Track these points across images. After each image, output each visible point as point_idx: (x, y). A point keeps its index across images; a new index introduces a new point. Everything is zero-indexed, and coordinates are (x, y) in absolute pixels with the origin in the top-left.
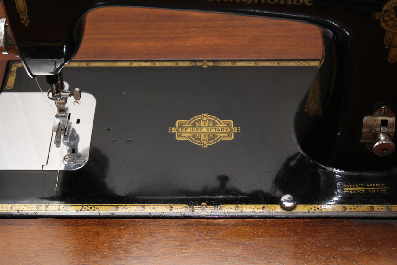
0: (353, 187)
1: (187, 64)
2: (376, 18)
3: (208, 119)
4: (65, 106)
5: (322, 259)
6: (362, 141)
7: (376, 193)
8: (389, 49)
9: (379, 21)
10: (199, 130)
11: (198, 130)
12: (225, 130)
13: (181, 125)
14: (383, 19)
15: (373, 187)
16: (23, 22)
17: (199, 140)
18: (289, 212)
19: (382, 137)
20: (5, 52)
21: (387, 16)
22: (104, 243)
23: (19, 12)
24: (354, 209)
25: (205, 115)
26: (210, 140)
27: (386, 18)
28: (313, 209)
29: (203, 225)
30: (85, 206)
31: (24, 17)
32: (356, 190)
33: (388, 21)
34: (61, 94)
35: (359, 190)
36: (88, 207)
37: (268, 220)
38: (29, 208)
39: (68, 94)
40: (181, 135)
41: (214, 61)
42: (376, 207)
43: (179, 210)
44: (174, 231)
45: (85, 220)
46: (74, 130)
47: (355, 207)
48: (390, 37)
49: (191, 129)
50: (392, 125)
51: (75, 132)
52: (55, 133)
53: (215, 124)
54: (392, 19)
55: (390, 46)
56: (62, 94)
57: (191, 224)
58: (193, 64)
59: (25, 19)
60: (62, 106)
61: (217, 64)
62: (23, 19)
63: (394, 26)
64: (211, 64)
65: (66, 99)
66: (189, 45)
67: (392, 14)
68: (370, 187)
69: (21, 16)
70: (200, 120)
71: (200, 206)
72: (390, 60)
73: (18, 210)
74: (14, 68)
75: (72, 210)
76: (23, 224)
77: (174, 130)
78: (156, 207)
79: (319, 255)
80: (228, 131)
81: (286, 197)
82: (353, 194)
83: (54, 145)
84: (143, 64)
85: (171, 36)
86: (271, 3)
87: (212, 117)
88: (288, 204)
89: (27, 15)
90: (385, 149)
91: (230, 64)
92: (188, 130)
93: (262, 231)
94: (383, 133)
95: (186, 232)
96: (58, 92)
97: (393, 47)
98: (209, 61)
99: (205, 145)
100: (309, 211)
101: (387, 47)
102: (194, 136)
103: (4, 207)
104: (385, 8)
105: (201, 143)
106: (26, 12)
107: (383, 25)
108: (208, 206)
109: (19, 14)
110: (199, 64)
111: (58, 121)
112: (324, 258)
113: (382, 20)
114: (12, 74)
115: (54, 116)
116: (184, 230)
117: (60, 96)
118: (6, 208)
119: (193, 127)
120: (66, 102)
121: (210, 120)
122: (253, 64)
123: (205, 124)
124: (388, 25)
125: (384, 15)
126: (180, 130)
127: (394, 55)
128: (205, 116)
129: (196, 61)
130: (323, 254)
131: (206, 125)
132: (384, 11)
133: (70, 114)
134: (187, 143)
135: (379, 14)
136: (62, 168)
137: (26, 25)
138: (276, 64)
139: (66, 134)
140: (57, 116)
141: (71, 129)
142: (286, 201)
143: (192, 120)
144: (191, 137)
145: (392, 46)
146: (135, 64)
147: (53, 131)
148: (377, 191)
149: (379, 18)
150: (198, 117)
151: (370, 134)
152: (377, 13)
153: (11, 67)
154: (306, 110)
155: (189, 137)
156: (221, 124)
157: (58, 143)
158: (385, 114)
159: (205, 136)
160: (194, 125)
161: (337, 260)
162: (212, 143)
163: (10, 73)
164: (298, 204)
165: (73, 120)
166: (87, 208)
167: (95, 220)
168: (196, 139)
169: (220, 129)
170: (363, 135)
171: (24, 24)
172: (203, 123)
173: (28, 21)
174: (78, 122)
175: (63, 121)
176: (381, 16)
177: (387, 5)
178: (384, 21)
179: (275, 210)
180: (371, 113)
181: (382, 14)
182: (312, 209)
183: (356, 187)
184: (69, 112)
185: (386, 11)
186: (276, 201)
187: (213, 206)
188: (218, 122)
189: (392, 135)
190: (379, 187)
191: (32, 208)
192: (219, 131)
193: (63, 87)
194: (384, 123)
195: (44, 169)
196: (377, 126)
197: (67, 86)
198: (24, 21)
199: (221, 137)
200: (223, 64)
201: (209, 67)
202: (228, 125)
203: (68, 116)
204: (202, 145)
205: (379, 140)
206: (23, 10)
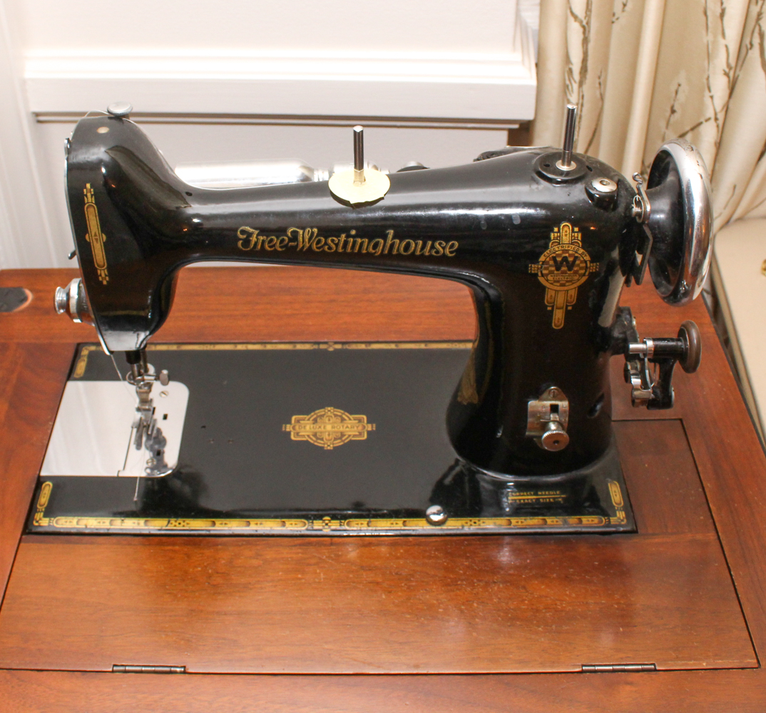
0: (520, 495)
1: (307, 347)
2: (533, 272)
3: (334, 414)
4: (148, 396)
5: (479, 585)
6: (527, 433)
7: (550, 503)
8: (552, 311)
9: (536, 275)
10: (322, 427)
11: (320, 427)
12: (355, 428)
13: (298, 421)
14: (541, 272)
15: (545, 495)
16: (100, 279)
17: (322, 439)
18: (438, 527)
19: (553, 426)
20: (77, 318)
21: (546, 269)
22: (196, 567)
23: (96, 266)
24: (522, 522)
25: (329, 408)
26: (335, 439)
27: (545, 272)
28: (469, 524)
29: (325, 545)
30: (173, 520)
31: (103, 274)
32: (524, 500)
33: (547, 275)
34: (143, 378)
35: (528, 499)
36: (176, 521)
37: (411, 539)
38: (99, 522)
39: (153, 378)
40: (297, 434)
41: (343, 343)
42: (550, 520)
43: (294, 527)
44: (287, 553)
45: (172, 539)
46: (159, 431)
47: (523, 520)
48: (551, 296)
49: (312, 426)
50: (565, 412)
51: (161, 433)
52: (135, 430)
53: (343, 420)
54: (551, 272)
55: (553, 307)
56: (146, 377)
57: (310, 544)
58: (316, 347)
59: (103, 275)
60: (144, 396)
61: (346, 347)
62: (101, 275)
63: (555, 281)
64: (339, 346)
65: (150, 385)
66: (310, 323)
67: (551, 266)
68: (542, 495)
69: (99, 272)
70: (323, 416)
71: (321, 521)
72: (555, 326)
73: (86, 526)
74: (85, 352)
75: (156, 525)
76: (92, 543)
77: (289, 428)
78: (264, 522)
79: (475, 581)
80: (360, 428)
81: (433, 509)
82: (521, 504)
83: (133, 447)
84: (251, 347)
85: (288, 312)
86: (405, 254)
87: (339, 412)
88: (436, 518)
89: (106, 271)
90: (557, 442)
91: (363, 346)
92: (308, 428)
93: (402, 551)
94: (554, 421)
95: (302, 553)
96: (140, 374)
97: (558, 308)
98: (336, 343)
99: (329, 446)
100: (463, 526)
101: (549, 308)
102: (315, 435)
103: (69, 520)
104: (542, 258)
105: (324, 444)
106: (106, 267)
107: (541, 279)
108: (332, 521)
109: (96, 269)
110: (322, 347)
111: (138, 415)
112: (481, 584)
113: (539, 274)
114: (82, 358)
115: (134, 410)
116: (300, 551)
117: (143, 380)
118: (70, 522)
119: (314, 423)
120: (150, 391)
121: (336, 416)
122: (393, 346)
123: (329, 420)
124: (547, 280)
125: (541, 267)
126: (297, 427)
127: (559, 319)
128: (329, 411)
129: (319, 343)
130: (480, 579)
131: (331, 421)
132: (541, 263)
133: (154, 409)
134: (306, 444)
135: (536, 266)
136: (144, 474)
137: (105, 283)
138: (422, 346)
139: (150, 433)
140: (138, 409)
141: (155, 428)
142: (434, 514)
143: (313, 415)
144: (312, 437)
145: (555, 307)
146: (240, 347)
147: (132, 427)
148: (552, 500)
149: (536, 272)
150: (320, 412)
151: (538, 424)
152: (533, 266)
153: (81, 351)
154: (459, 399)
155: (308, 436)
156: (350, 419)
157: (139, 446)
158: (555, 398)
159: (329, 435)
160: (315, 421)
161: (499, 586)
162: (338, 443)
163: (80, 358)
164: (449, 516)
165: (158, 416)
166: (174, 523)
167: (185, 538)
168: (318, 439)
169: (349, 426)
170: (529, 426)
171: (102, 282)
172: (327, 419)
173: (107, 278)
174: (165, 417)
175: (146, 416)
176: (538, 268)
177: (544, 256)
178: (543, 275)
179: (419, 526)
180: (537, 395)
181: (540, 266)
182: (467, 523)
183: (523, 495)
184: (154, 404)
185: (543, 262)
186: (419, 514)
187: (338, 521)
188: (346, 418)
189: (566, 425)
190: (554, 495)
191: (104, 522)
192: (347, 429)
193: (146, 370)
194: (554, 409)
195: (121, 475)
196: (545, 413)
197: (151, 369)
198: (102, 278)
199: (349, 436)
200: (354, 347)
201: (336, 350)
202: (360, 421)
203: (152, 409)
204: (326, 446)
205: (549, 429)
206: (102, 263)
